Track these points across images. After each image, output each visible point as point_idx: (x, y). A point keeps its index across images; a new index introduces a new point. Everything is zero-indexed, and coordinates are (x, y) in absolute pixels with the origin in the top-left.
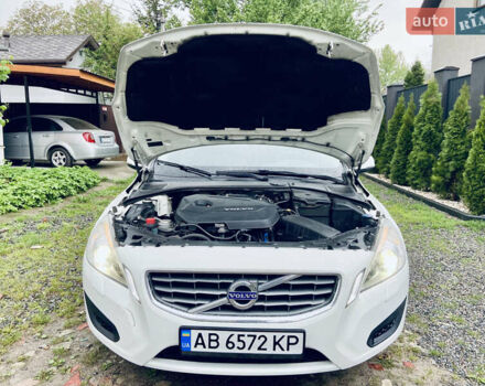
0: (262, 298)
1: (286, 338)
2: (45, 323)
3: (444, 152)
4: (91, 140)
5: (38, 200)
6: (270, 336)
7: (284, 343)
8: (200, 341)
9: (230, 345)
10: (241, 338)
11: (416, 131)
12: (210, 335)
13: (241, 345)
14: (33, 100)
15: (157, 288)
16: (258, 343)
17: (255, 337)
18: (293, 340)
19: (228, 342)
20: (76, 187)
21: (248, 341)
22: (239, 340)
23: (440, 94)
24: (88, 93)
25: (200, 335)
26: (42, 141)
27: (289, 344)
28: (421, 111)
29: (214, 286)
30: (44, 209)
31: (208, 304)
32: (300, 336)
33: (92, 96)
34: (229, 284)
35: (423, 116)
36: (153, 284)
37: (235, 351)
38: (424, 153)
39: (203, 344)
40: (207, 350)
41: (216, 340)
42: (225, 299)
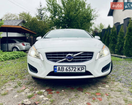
0: (74, 58)
1: (81, 68)
2: (15, 79)
3: (118, 43)
4: (24, 45)
5: (10, 58)
6: (77, 67)
7: (80, 69)
8: (59, 69)
9: (67, 70)
11: (110, 39)
12: (62, 67)
13: (69, 70)
14: (9, 36)
16: (74, 69)
17: (73, 67)
18: (83, 68)
19: (66, 69)
20: (20, 56)
21: (71, 69)
22: (69, 69)
23: (116, 29)
24: (23, 34)
25: (59, 68)
26: (11, 45)
27: (82, 69)
28: (111, 33)
29: (62, 56)
30: (12, 60)
31: (61, 60)
32: (84, 67)
33: (24, 34)
34: (66, 55)
35: (112, 34)
36: (47, 56)
37: (68, 71)
38: (113, 44)
39: (60, 70)
40: (61, 72)
41: (63, 69)
42: (65, 59)
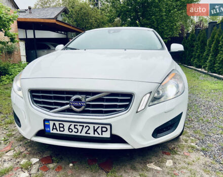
1: (100, 128)
6: (91, 126)
7: (99, 130)
8: (55, 127)
10: (76, 127)
12: (59, 124)
13: (76, 130)
15: (35, 99)
16: (85, 130)
17: (83, 126)
18: (104, 129)
19: (69, 129)
21: (80, 128)
22: (75, 128)
25: (54, 124)
27: (102, 131)
31: (60, 108)
32: (108, 127)
33: (64, 34)
34: (71, 97)
37: (73, 133)
39: (56, 129)
40: (59, 132)
41: (63, 127)
42: (68, 106)
